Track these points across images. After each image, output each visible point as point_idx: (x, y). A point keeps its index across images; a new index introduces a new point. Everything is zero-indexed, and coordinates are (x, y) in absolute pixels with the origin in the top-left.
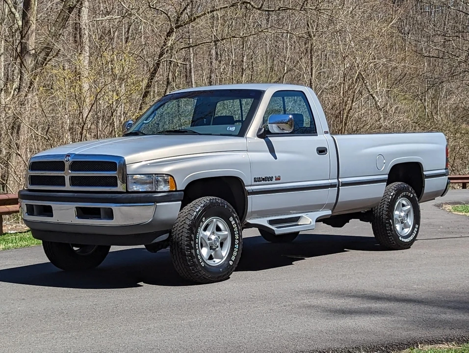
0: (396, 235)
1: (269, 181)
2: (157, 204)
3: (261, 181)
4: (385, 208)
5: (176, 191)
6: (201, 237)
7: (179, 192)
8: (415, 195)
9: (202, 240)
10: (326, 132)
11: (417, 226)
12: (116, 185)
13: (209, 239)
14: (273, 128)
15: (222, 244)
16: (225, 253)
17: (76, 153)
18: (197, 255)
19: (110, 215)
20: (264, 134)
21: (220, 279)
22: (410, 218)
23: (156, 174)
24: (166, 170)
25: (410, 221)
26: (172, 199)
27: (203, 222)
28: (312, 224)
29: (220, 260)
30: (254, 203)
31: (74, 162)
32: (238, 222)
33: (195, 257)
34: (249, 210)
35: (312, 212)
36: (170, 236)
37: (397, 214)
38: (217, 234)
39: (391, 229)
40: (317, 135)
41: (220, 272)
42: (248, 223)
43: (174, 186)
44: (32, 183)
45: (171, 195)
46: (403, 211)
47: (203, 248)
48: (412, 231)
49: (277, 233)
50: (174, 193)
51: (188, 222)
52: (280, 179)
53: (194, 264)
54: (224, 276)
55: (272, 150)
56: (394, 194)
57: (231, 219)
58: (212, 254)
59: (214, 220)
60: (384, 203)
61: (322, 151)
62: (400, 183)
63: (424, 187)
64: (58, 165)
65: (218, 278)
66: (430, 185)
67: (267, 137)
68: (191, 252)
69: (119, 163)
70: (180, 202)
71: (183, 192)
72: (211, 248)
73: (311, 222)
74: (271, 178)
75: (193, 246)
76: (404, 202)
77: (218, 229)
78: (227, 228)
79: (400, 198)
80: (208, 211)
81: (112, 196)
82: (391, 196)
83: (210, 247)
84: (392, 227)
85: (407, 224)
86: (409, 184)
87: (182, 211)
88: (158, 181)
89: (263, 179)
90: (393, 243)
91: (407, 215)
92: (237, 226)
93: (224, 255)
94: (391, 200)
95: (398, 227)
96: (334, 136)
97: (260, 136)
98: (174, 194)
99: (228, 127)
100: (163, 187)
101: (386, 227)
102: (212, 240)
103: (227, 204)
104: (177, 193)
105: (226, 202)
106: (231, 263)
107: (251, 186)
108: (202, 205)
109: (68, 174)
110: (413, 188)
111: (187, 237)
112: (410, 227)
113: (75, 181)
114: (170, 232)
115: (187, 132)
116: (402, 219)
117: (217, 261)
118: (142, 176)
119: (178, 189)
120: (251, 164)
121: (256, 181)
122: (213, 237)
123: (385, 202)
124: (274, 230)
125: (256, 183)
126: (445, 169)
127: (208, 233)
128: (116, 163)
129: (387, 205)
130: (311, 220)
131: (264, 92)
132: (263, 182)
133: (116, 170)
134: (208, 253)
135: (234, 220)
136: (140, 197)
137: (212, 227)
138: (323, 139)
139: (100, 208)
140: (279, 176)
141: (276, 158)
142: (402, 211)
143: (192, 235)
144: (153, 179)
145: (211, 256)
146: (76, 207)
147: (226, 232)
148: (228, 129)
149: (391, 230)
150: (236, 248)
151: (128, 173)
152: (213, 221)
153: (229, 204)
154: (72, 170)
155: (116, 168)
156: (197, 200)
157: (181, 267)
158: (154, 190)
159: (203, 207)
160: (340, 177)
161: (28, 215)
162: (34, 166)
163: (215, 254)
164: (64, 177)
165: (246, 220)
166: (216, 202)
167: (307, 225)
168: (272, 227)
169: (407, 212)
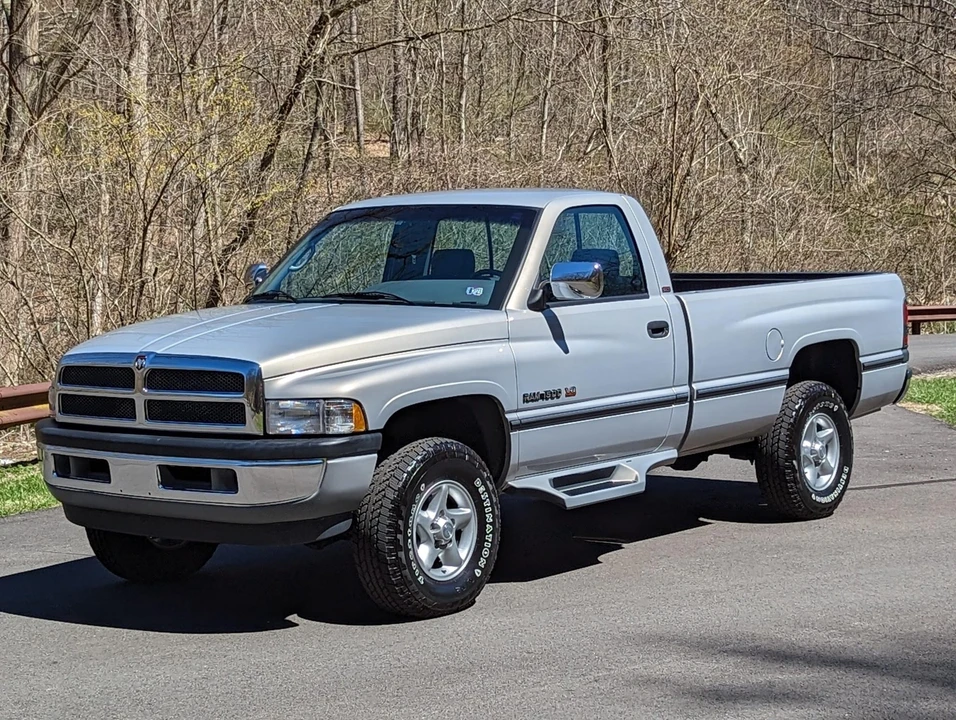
0: (805, 491)
1: (552, 398)
2: (329, 462)
3: (537, 400)
4: (782, 437)
5: (367, 432)
6: (418, 525)
7: (373, 435)
8: (843, 406)
9: (420, 528)
10: (666, 290)
11: (846, 470)
12: (243, 422)
13: (434, 526)
14: (561, 289)
15: (459, 535)
16: (464, 552)
17: (158, 352)
18: (409, 562)
19: (230, 483)
20: (543, 301)
21: (455, 608)
22: (832, 453)
23: (325, 399)
24: (345, 389)
25: (832, 460)
26: (359, 450)
27: (420, 492)
28: (639, 481)
29: (456, 568)
30: (522, 445)
31: (153, 372)
32: (491, 489)
33: (406, 565)
34: (514, 460)
35: (638, 454)
36: (355, 523)
37: (807, 447)
38: (449, 515)
39: (795, 478)
40: (648, 297)
41: (456, 594)
42: (512, 487)
43: (362, 421)
44: (65, 410)
45: (355, 442)
46: (819, 439)
47: (422, 546)
48: (837, 481)
49: (569, 505)
50: (363, 436)
51: (391, 495)
52: (574, 394)
53: (405, 582)
54: (463, 601)
55: (558, 335)
56: (801, 407)
57: (478, 482)
58: (440, 556)
59: (444, 486)
60: (781, 427)
61: (658, 329)
62: (813, 383)
63: (860, 389)
64: (120, 376)
65: (452, 606)
66: (872, 383)
67: (548, 307)
68: (396, 556)
69: (250, 374)
70: (376, 455)
71: (380, 434)
72: (437, 544)
73: (637, 478)
74: (557, 394)
75: (401, 543)
76: (821, 422)
77: (451, 504)
78: (470, 502)
79: (813, 414)
80: (434, 468)
81: (235, 445)
82: (796, 410)
83: (436, 541)
84: (798, 475)
85: (826, 465)
86: (831, 385)
87: (380, 469)
88: (329, 413)
89: (542, 397)
90: (800, 507)
91: (827, 446)
92: (490, 497)
93: (463, 557)
94: (795, 419)
95: (809, 473)
96: (681, 297)
97: (533, 306)
98: (362, 440)
99: (469, 289)
100: (340, 426)
101: (784, 474)
102: (439, 527)
103: (469, 453)
104: (369, 436)
105: (467, 449)
106: (478, 573)
107: (517, 411)
108: (419, 458)
109: (140, 396)
110: (840, 391)
111: (389, 526)
112: (832, 473)
113: (155, 410)
114: (354, 515)
115: (383, 297)
116: (817, 458)
117: (450, 569)
118: (296, 403)
119: (370, 429)
120: (517, 366)
121: (527, 402)
122: (441, 522)
123: (783, 424)
124: (563, 500)
125: (527, 405)
126: (902, 349)
127: (430, 514)
128: (242, 377)
129: (788, 430)
130: (637, 473)
131: (540, 211)
132: (541, 402)
133: (243, 391)
134: (430, 555)
135: (484, 484)
136: (294, 448)
137: (439, 501)
138: (660, 303)
139: (209, 469)
140: (574, 388)
141: (566, 351)
142: (817, 441)
143: (400, 522)
144: (319, 409)
145: (438, 559)
146: (159, 466)
147: (466, 510)
148: (468, 292)
149: (795, 481)
150: (488, 541)
151: (267, 397)
152: (440, 488)
153: (472, 452)
154: (149, 388)
155: (243, 387)
156: (408, 447)
157: (377, 586)
158: (321, 431)
159: (422, 461)
160: (694, 380)
161: (58, 476)
162: (69, 375)
163: (445, 556)
164: (132, 401)
165: (507, 480)
166: (448, 448)
167: (630, 483)
168: (559, 493)
169: (828, 441)
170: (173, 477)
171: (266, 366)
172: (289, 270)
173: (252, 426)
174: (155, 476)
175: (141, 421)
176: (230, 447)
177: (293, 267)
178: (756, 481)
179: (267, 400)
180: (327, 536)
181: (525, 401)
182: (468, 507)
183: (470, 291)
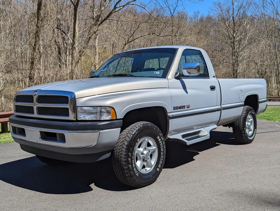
0: (246, 136)
1: (183, 108)
2: (100, 131)
3: (178, 109)
4: (241, 121)
5: (117, 119)
6: (137, 154)
7: (119, 121)
8: (255, 113)
10: (214, 77)
11: (255, 130)
12: (68, 115)
13: (142, 154)
14: (185, 72)
15: (151, 156)
16: (153, 162)
17: (42, 89)
18: (133, 168)
21: (150, 183)
23: (100, 106)
24: (108, 103)
25: (252, 127)
26: (113, 127)
27: (137, 142)
28: (208, 135)
29: (150, 168)
30: (173, 124)
31: (40, 96)
32: (163, 139)
34: (170, 129)
35: (206, 127)
36: (113, 154)
37: (247, 124)
38: (148, 149)
40: (209, 78)
41: (150, 178)
42: (169, 138)
43: (115, 115)
45: (112, 123)
47: (138, 161)
48: (253, 133)
49: (188, 144)
50: (115, 121)
51: (126, 143)
52: (189, 107)
53: (131, 176)
54: (153, 180)
55: (184, 88)
56: (246, 113)
57: (158, 138)
58: (145, 164)
60: (241, 118)
61: (213, 88)
63: (258, 108)
64: (29, 98)
66: (261, 106)
67: (181, 78)
68: (128, 166)
69: (71, 96)
70: (120, 128)
71: (122, 120)
72: (144, 160)
73: (207, 134)
75: (130, 162)
76: (250, 117)
77: (149, 145)
78: (155, 144)
79: (248, 115)
80: (141, 133)
81: (64, 124)
83: (143, 159)
85: (251, 129)
87: (122, 133)
88: (101, 112)
89: (180, 108)
90: (245, 141)
91: (251, 124)
92: (162, 143)
93: (153, 164)
94: (245, 116)
95: (247, 131)
96: (218, 79)
97: (177, 78)
98: (115, 123)
100: (106, 117)
101: (242, 131)
102: (144, 154)
103: (155, 127)
104: (117, 121)
105: (154, 126)
106: (158, 170)
107: (171, 113)
108: (137, 129)
110: (254, 109)
111: (125, 155)
112: (252, 131)
114: (112, 151)
115: (127, 75)
116: (249, 127)
117: (148, 169)
118: (89, 108)
119: (118, 118)
120: (171, 97)
121: (175, 109)
122: (145, 152)
124: (186, 142)
125: (174, 111)
127: (141, 149)
128: (67, 97)
129: (243, 119)
130: (207, 133)
131: (178, 49)
132: (179, 110)
133: (68, 103)
134: (141, 164)
135: (160, 138)
136: (87, 125)
137: (144, 145)
138: (212, 81)
139: (56, 133)
140: (189, 105)
141: (187, 93)
142: (249, 122)
143: (130, 154)
144: (97, 110)
145: (144, 165)
146: (40, 131)
147: (154, 147)
149: (245, 133)
150: (161, 158)
151: (77, 105)
152: (145, 140)
153: (156, 127)
154: (38, 102)
156: (133, 125)
158: (98, 119)
159: (138, 130)
160: (222, 104)
161: (14, 133)
163: (147, 164)
164: (33, 107)
165: (168, 136)
166: (148, 126)
167: (205, 136)
168: (184, 140)
169: (251, 122)
170: (45, 136)
173: (71, 117)
174: (39, 135)
176: (62, 125)
177: (102, 71)
179: (77, 107)
180: (101, 159)
181: (174, 109)
183: (155, 73)
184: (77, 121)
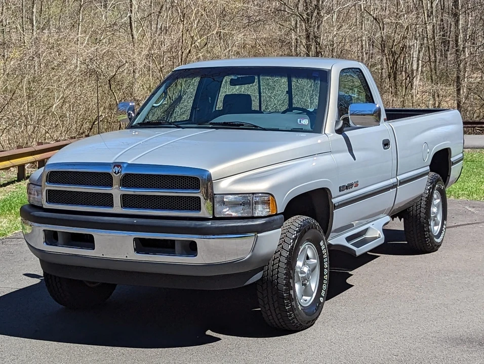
0: (431, 236)
1: (350, 188)
2: (258, 235)
3: (344, 190)
4: (422, 205)
5: (276, 214)
6: (297, 271)
7: (279, 216)
10: (385, 120)
11: (445, 223)
12: (199, 209)
13: (301, 272)
16: (314, 286)
17: (129, 162)
19: (192, 249)
20: (342, 128)
22: (440, 214)
25: (439, 218)
26: (274, 226)
28: (382, 237)
29: (310, 298)
30: (339, 217)
31: (126, 175)
33: (293, 299)
34: (333, 228)
35: (375, 220)
37: (432, 211)
38: (307, 265)
42: (330, 245)
43: (274, 208)
44: (51, 201)
45: (272, 220)
46: (435, 206)
47: (297, 284)
48: (441, 230)
49: (358, 254)
50: (275, 217)
52: (357, 185)
53: (293, 309)
55: (350, 149)
56: (430, 188)
57: (322, 243)
59: (307, 246)
60: (421, 200)
61: (386, 144)
63: (449, 176)
66: (454, 171)
67: (344, 132)
68: (289, 293)
69: (202, 177)
70: (281, 229)
71: (282, 215)
72: (303, 284)
73: (379, 235)
74: (352, 185)
75: (292, 285)
76: (435, 196)
78: (317, 256)
79: (435, 192)
81: (195, 225)
82: (428, 190)
83: (302, 282)
85: (437, 221)
86: (439, 173)
88: (256, 203)
89: (347, 187)
90: (429, 246)
91: (438, 210)
92: (326, 252)
93: (313, 289)
94: (429, 195)
95: (432, 225)
96: (391, 124)
97: (339, 131)
99: (299, 120)
101: (424, 227)
102: (305, 273)
106: (322, 300)
107: (337, 197)
108: (297, 229)
109: (117, 192)
111: (285, 274)
112: (438, 225)
113: (129, 201)
115: (243, 125)
117: (307, 298)
118: (234, 196)
119: (278, 212)
122: (306, 270)
123: (423, 198)
124: (355, 251)
125: (342, 193)
126: (462, 153)
128: (198, 179)
129: (425, 201)
130: (379, 232)
131: (330, 72)
132: (346, 191)
133: (199, 188)
134: (300, 290)
135: (324, 244)
137: (304, 257)
138: (384, 128)
139: (174, 241)
140: (358, 182)
141: (355, 159)
143: (291, 271)
146: (135, 238)
147: (315, 261)
148: (298, 122)
150: (325, 279)
151: (215, 193)
152: (305, 248)
153: (318, 224)
154: (124, 186)
155: (199, 186)
158: (251, 215)
159: (299, 231)
160: (398, 174)
161: (47, 244)
162: (55, 176)
163: (304, 290)
164: (111, 195)
166: (309, 223)
167: (377, 237)
168: (349, 245)
169: (438, 206)
170: (142, 246)
171: (212, 171)
172: (153, 106)
173: (205, 212)
174: (131, 245)
175: (117, 208)
176: (193, 226)
177: (155, 105)
178: (403, 229)
179: (215, 194)
180: (249, 283)
181: (340, 191)
182: (315, 259)
183: (300, 122)
184: (214, 218)
